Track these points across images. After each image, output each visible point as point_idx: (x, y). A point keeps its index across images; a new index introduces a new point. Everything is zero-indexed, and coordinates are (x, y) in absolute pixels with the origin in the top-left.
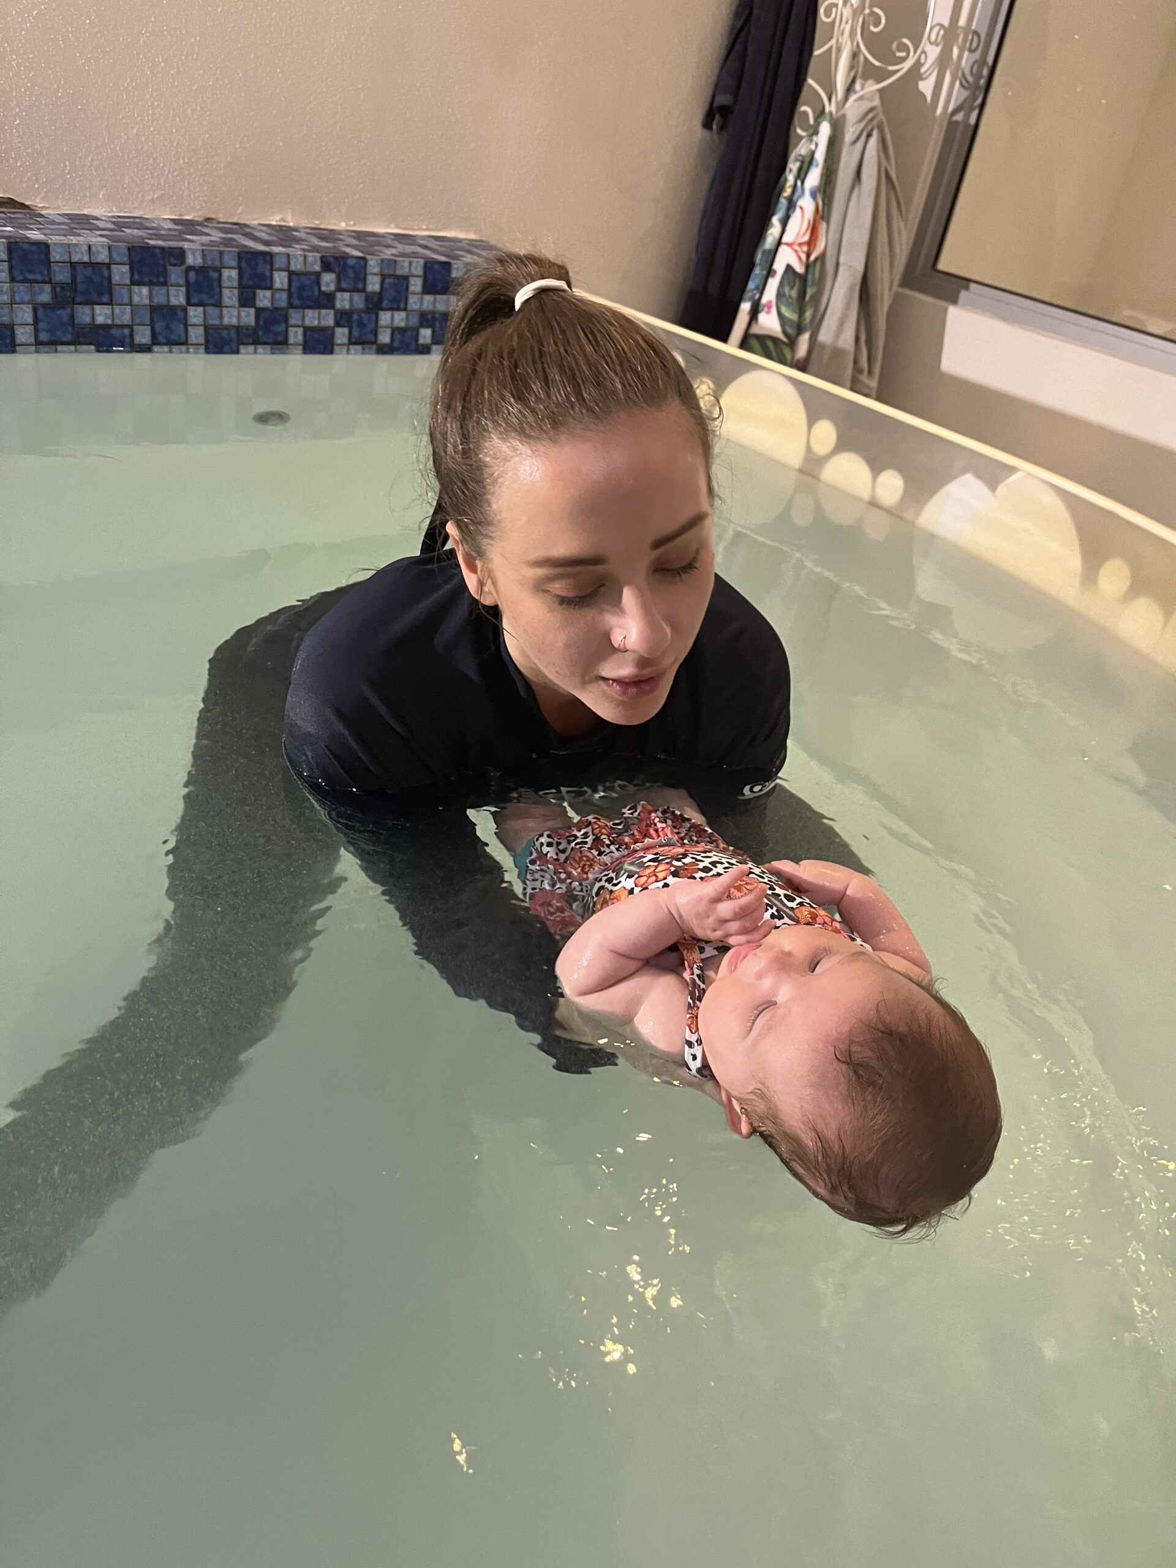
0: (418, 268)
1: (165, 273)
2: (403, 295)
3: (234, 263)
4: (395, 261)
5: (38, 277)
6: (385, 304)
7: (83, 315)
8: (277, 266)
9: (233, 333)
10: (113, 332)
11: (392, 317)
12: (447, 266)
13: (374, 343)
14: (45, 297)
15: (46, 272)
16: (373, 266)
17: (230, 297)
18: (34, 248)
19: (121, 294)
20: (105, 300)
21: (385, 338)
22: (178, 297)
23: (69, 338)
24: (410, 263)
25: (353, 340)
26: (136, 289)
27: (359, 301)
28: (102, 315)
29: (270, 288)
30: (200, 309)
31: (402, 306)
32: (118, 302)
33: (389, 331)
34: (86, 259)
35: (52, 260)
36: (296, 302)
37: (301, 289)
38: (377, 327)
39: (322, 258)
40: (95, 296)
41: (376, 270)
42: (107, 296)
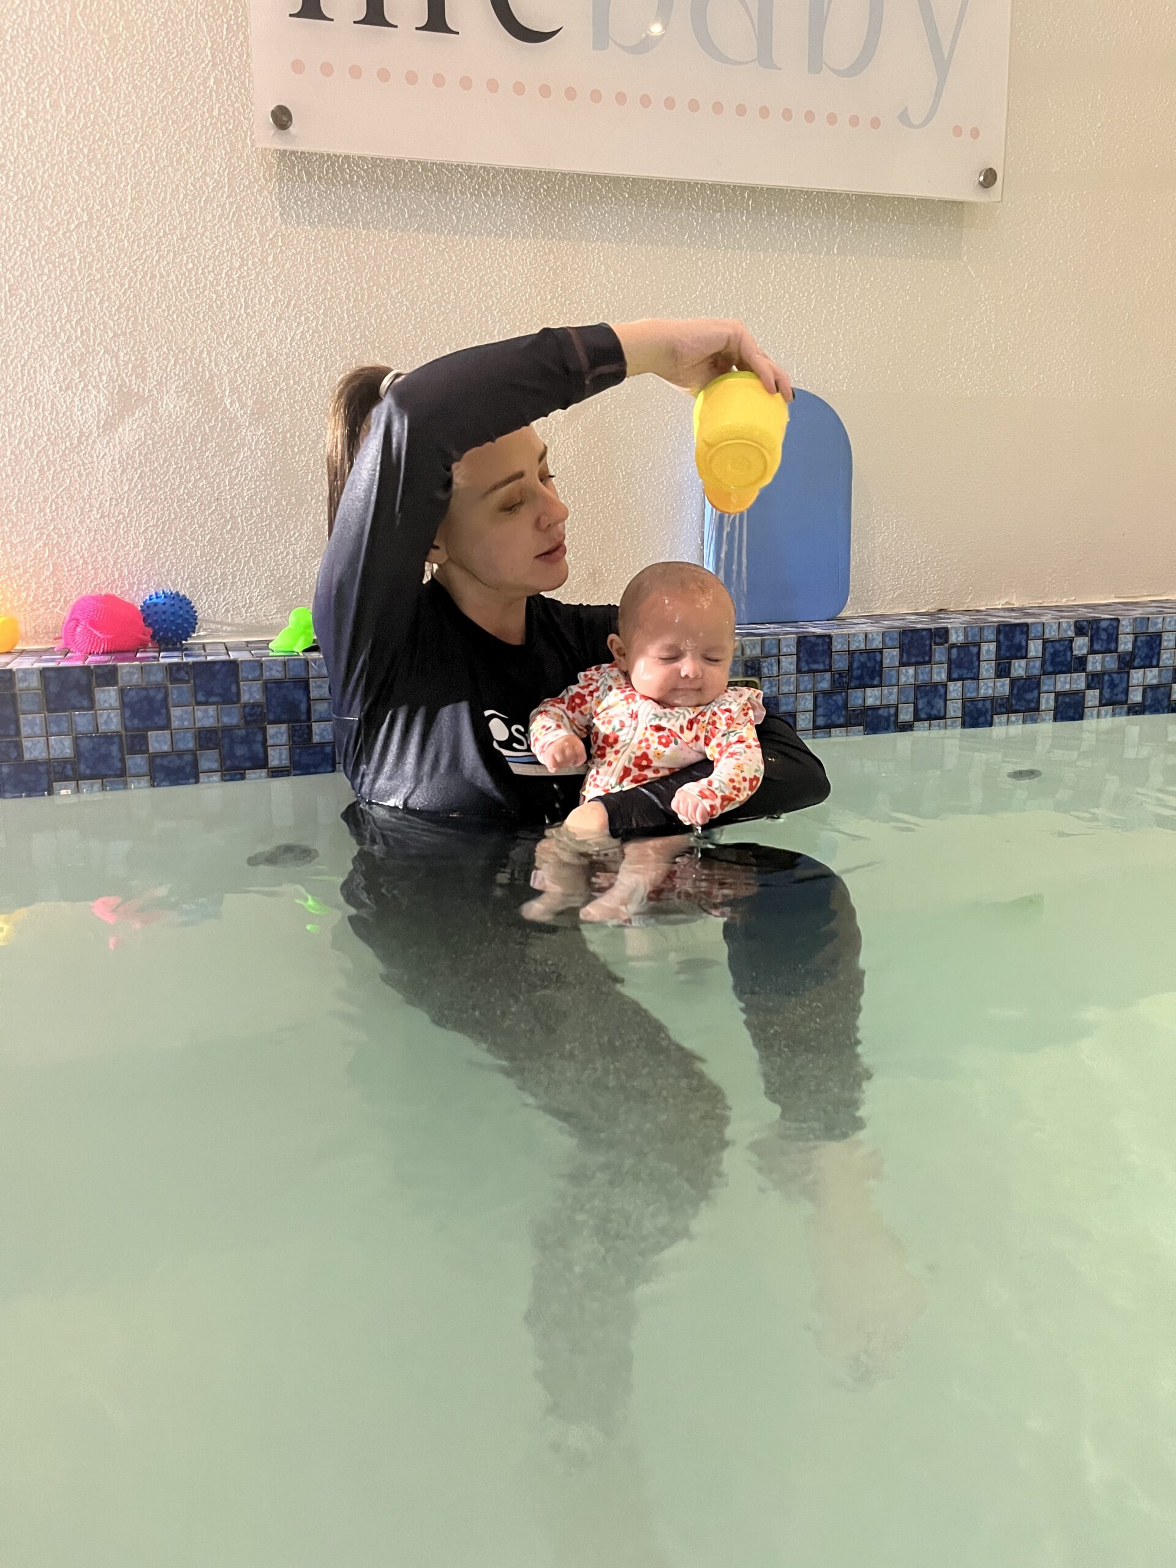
0: (1171, 625)
1: (930, 653)
2: (1156, 651)
3: (992, 637)
4: (1147, 620)
5: (821, 667)
6: (1136, 664)
7: (856, 698)
8: (1032, 635)
9: (988, 705)
10: (881, 712)
11: (1144, 675)
13: (1125, 702)
14: (825, 685)
15: (827, 662)
16: (1126, 627)
17: (987, 669)
18: (820, 641)
19: (889, 675)
20: (876, 682)
21: (1136, 697)
22: (939, 674)
23: (842, 720)
24: (1164, 620)
25: (1104, 702)
26: (903, 669)
27: (1110, 662)
28: (872, 697)
29: (1025, 657)
30: (960, 683)
31: (1154, 663)
32: (887, 684)
33: (1141, 689)
34: (863, 647)
35: (834, 650)
36: (1050, 669)
37: (1055, 654)
38: (1128, 686)
39: (1076, 623)
40: (867, 680)
41: (1128, 630)
42: (877, 679)
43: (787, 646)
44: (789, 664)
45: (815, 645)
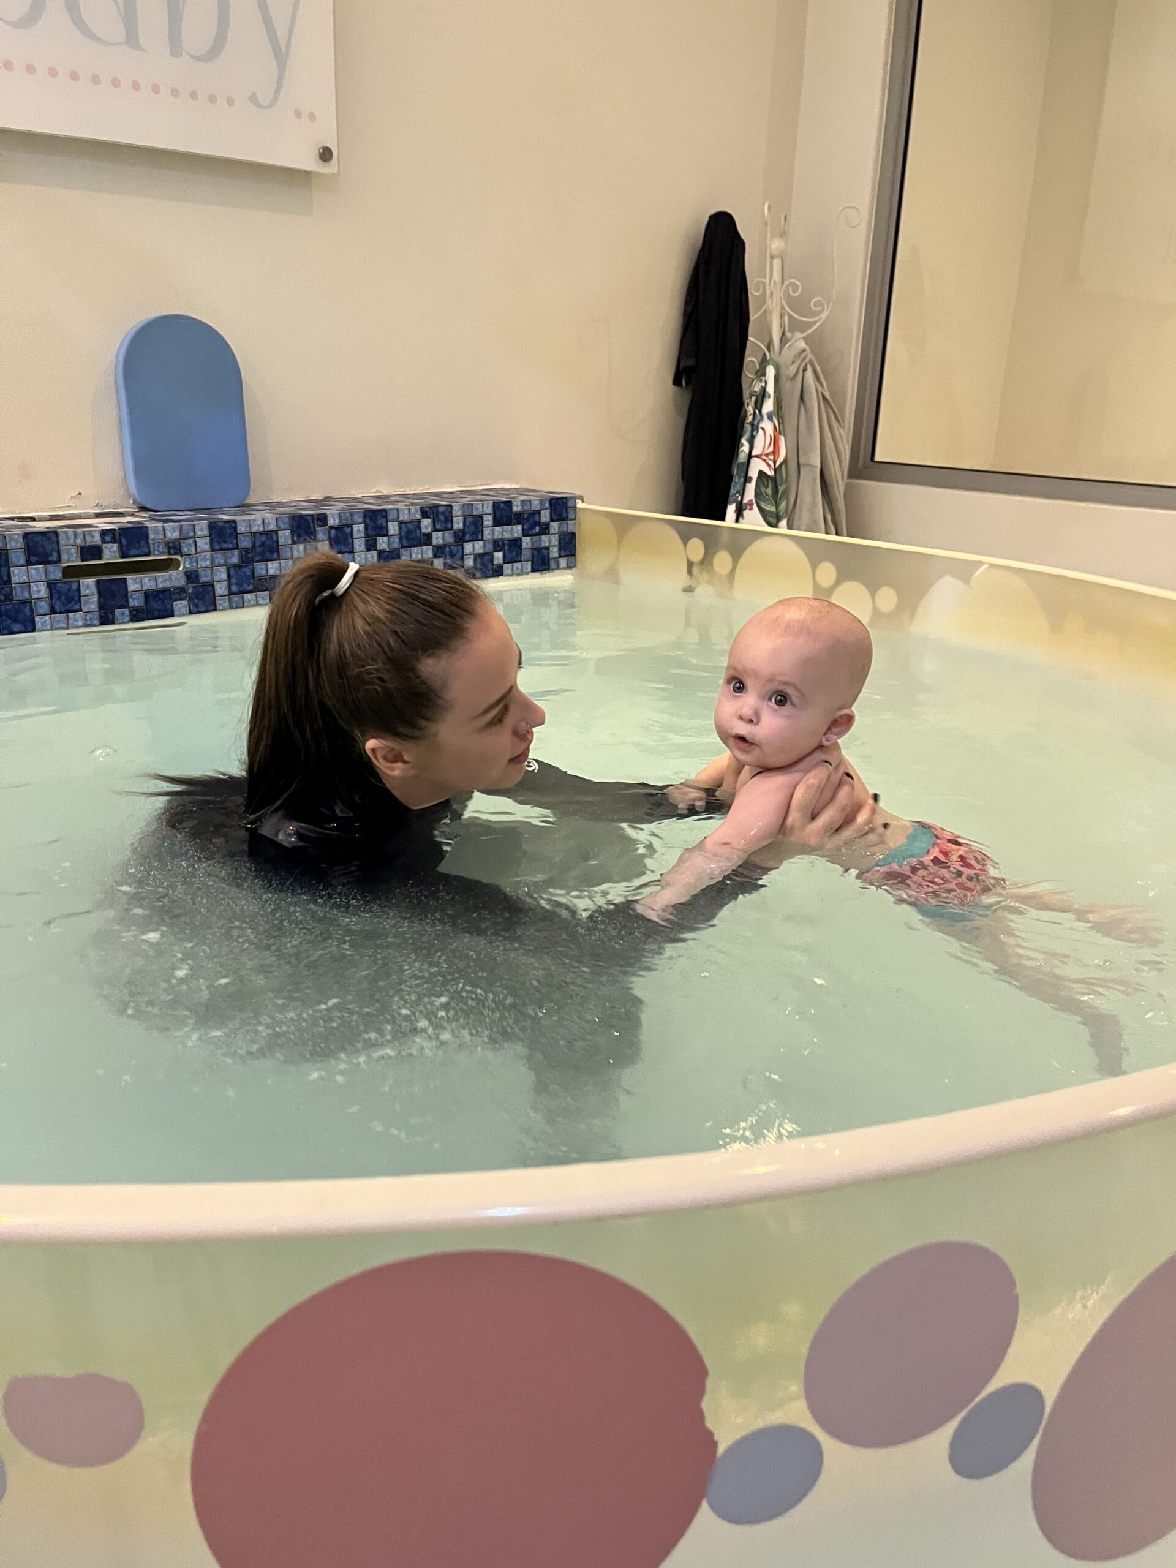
0: (489, 509)
1: (315, 533)
2: (480, 529)
3: (360, 520)
4: (472, 505)
5: (230, 546)
6: (468, 537)
7: (260, 569)
8: (390, 518)
11: (474, 546)
12: (509, 504)
14: (235, 560)
15: (235, 542)
16: (457, 510)
17: (359, 545)
18: (227, 525)
19: (285, 552)
20: (275, 557)
23: (251, 587)
24: (483, 505)
26: (295, 546)
27: (449, 538)
28: (273, 568)
29: (387, 535)
31: (480, 537)
32: (284, 558)
34: (261, 529)
35: (239, 532)
36: (405, 543)
37: (409, 532)
38: (463, 555)
39: (421, 508)
40: (268, 555)
41: (459, 513)
42: (276, 554)
43: (201, 530)
44: (204, 544)
45: (222, 528)
